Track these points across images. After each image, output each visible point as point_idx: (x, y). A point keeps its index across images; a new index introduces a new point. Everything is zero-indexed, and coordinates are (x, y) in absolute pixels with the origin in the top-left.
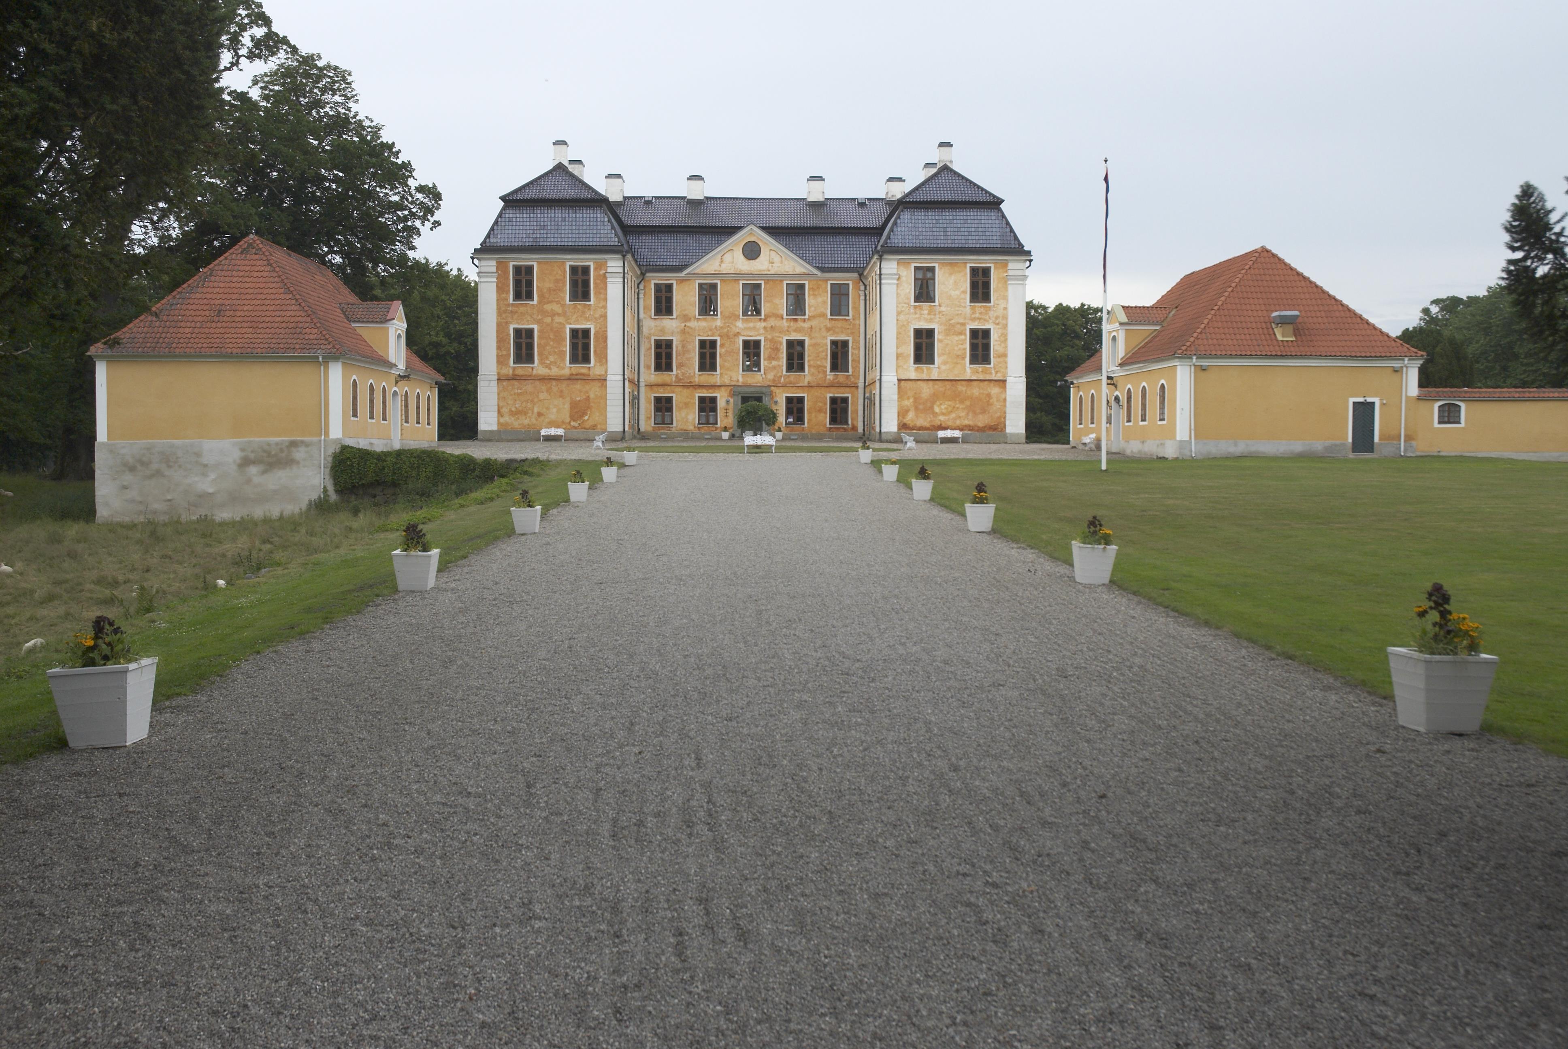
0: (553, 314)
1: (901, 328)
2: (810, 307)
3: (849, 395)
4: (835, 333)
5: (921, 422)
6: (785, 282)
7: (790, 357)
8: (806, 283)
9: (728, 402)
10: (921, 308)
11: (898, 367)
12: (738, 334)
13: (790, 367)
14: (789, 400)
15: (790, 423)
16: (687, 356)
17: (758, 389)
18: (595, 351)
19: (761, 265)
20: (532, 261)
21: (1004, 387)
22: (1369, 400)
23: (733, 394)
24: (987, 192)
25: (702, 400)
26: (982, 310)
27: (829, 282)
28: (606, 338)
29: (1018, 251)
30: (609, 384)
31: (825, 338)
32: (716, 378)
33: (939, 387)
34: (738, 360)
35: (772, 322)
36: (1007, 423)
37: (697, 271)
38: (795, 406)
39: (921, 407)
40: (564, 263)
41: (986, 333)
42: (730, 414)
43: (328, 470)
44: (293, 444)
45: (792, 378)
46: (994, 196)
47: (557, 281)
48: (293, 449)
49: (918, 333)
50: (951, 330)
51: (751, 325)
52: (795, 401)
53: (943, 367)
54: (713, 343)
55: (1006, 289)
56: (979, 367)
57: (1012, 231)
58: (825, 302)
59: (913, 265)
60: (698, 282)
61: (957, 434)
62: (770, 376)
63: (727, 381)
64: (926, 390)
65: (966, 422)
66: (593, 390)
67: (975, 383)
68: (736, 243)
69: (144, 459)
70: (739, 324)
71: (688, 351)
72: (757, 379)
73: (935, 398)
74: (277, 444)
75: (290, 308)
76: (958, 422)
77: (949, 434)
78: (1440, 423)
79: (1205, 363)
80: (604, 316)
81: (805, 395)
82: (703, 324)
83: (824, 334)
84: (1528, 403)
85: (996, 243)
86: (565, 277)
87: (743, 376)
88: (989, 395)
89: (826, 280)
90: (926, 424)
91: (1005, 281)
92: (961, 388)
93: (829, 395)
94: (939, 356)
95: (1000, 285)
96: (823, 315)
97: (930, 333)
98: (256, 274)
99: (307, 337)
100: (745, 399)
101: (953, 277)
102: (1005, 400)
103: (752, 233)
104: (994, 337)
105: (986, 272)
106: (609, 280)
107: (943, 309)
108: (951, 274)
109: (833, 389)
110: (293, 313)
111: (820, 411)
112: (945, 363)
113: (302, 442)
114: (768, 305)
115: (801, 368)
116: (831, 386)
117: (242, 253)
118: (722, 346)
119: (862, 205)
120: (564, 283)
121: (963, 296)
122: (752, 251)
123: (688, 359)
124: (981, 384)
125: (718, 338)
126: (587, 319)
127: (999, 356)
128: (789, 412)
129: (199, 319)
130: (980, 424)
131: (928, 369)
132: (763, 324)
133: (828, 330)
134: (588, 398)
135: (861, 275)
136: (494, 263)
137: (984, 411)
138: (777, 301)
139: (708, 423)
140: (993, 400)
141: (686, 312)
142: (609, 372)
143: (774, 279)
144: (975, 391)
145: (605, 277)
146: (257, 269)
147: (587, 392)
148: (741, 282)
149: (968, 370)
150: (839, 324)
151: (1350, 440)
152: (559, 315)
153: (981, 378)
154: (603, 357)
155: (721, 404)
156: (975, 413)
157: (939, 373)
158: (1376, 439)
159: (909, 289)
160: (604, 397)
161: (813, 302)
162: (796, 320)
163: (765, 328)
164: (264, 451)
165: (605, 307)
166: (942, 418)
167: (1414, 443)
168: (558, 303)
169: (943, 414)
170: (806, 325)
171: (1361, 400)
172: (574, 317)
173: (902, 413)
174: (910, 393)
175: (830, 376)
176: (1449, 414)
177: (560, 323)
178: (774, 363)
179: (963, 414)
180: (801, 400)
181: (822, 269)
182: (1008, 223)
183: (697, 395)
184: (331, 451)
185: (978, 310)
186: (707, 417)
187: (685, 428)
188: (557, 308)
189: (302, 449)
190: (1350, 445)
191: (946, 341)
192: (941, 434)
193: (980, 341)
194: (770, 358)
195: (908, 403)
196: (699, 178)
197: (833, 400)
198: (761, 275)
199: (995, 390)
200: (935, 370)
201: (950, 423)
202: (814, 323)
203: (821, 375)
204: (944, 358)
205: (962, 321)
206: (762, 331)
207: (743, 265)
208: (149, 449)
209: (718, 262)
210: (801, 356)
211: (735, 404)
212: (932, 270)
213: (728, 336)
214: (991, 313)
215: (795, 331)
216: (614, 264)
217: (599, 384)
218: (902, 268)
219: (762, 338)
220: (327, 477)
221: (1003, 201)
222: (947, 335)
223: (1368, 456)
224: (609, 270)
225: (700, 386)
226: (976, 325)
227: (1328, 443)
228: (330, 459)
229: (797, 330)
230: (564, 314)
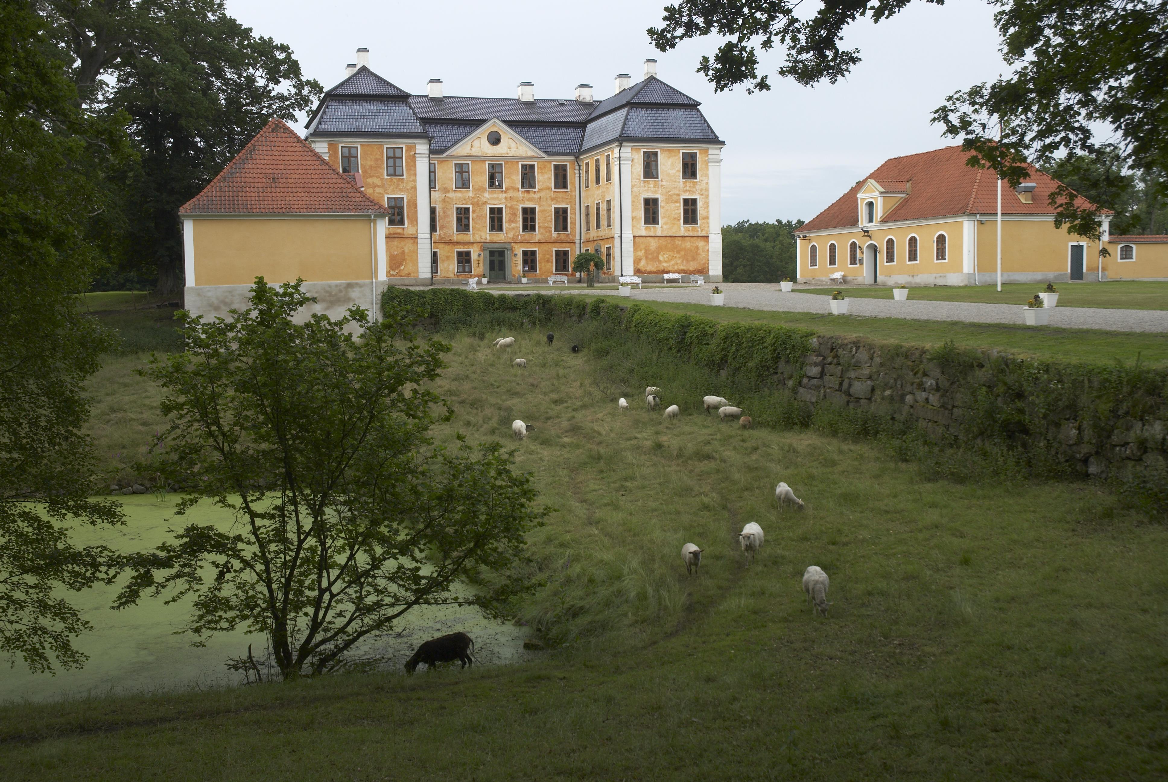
0: (375, 186)
1: (635, 197)
2: (539, 182)
3: (569, 249)
4: (558, 202)
5: (650, 268)
6: (520, 163)
7: (525, 220)
8: (536, 163)
9: (479, 255)
10: (648, 182)
11: (633, 226)
12: (485, 203)
13: (525, 228)
14: (525, 253)
15: (526, 271)
16: (447, 220)
17: (502, 245)
18: (408, 216)
19: (501, 149)
20: (358, 144)
21: (707, 242)
22: (1081, 244)
23: (483, 249)
24: (687, 97)
25: (460, 254)
26: (691, 184)
27: (553, 163)
28: (416, 205)
29: (714, 140)
30: (419, 240)
31: (550, 205)
32: (470, 236)
33: (662, 241)
34: (486, 222)
35: (511, 193)
36: (710, 267)
37: (454, 154)
38: (529, 258)
39: (650, 256)
40: (381, 146)
41: (694, 201)
42: (481, 265)
43: (379, 305)
44: (350, 286)
45: (526, 237)
46: (694, 100)
47: (377, 160)
48: (350, 290)
49: (647, 201)
50: (669, 199)
51: (495, 196)
52: (529, 254)
53: (665, 227)
54: (467, 210)
55: (707, 169)
56: (690, 227)
57: (709, 126)
58: (550, 179)
59: (643, 150)
60: (454, 162)
61: (677, 276)
62: (511, 235)
63: (478, 239)
64: (653, 244)
65: (682, 267)
66: (408, 246)
67: (687, 239)
68: (483, 131)
69: (227, 300)
70: (487, 195)
71: (448, 216)
72: (500, 237)
73: (660, 249)
74: (336, 286)
75: (329, 176)
76: (676, 268)
77: (671, 276)
78: (1121, 259)
79: (984, 219)
80: (415, 188)
81: (537, 249)
82: (459, 195)
83: (550, 202)
84: (1151, 246)
85: (698, 134)
86: (383, 156)
87: (490, 235)
88: (697, 247)
89: (551, 162)
90: (654, 269)
91: (707, 163)
92: (678, 242)
93: (554, 249)
94: (662, 218)
95: (704, 166)
96: (549, 188)
97: (655, 201)
98: (290, 149)
99: (354, 200)
100: (492, 253)
101: (670, 160)
102: (708, 250)
103: (495, 125)
104: (700, 204)
105: (693, 156)
106: (417, 159)
107: (664, 183)
108: (669, 158)
109: (557, 245)
110: (334, 181)
111: (548, 261)
112: (666, 224)
113: (357, 284)
114: (508, 180)
115: (533, 229)
116: (555, 242)
117: (273, 132)
118: (474, 212)
119: (562, 104)
120: (383, 161)
121: (677, 174)
122: (495, 139)
123: (448, 222)
124: (692, 239)
125: (471, 206)
126: (401, 190)
127: (704, 219)
128: (525, 262)
129: (260, 185)
130: (691, 269)
131: (654, 228)
132: (504, 195)
133: (552, 199)
134: (403, 253)
135: (577, 158)
136: (326, 145)
137: (694, 259)
138: (514, 177)
139: (464, 272)
140: (700, 251)
141: (446, 186)
142: (419, 231)
143: (512, 160)
144: (688, 244)
145: (414, 156)
146: (290, 145)
147: (402, 248)
148: (487, 163)
149: (682, 229)
150: (561, 195)
151: (1069, 271)
152: (379, 186)
153: (691, 234)
154: (414, 220)
155: (474, 256)
156: (688, 261)
157: (662, 231)
158: (1084, 270)
159: (640, 168)
160: (416, 252)
161: (541, 178)
162: (528, 192)
163: (506, 198)
164: (327, 292)
165: (415, 181)
166: (665, 264)
167: (1106, 272)
168: (378, 177)
169: (666, 262)
170: (536, 196)
171: (1075, 244)
172: (392, 188)
173: (637, 261)
174: (642, 246)
175: (555, 235)
176: (1126, 253)
177: (380, 193)
178: (513, 225)
179: (679, 261)
180: (533, 253)
181: (549, 154)
182: (705, 121)
183: (456, 250)
184: (380, 290)
185: (688, 184)
186: (464, 267)
187: (447, 275)
188: (377, 181)
189: (357, 289)
190: (1069, 275)
191: (666, 208)
192: (666, 276)
193: (690, 207)
194: (510, 221)
195: (641, 253)
196: (437, 81)
197: (557, 253)
198: (502, 157)
199: (701, 244)
200: (659, 229)
201: (670, 269)
202: (542, 194)
203: (548, 234)
204: (665, 220)
205: (677, 192)
206: (504, 200)
207: (489, 149)
208: (230, 292)
209: (469, 147)
210: (533, 220)
211: (485, 257)
212: (656, 154)
213: (478, 205)
214: (698, 187)
215: (528, 200)
216: (422, 147)
217: (412, 241)
218: (634, 153)
219: (503, 206)
220: (378, 312)
221: (700, 104)
222: (667, 203)
223: (1080, 282)
224: (418, 151)
225: (458, 243)
226: (687, 196)
227: (1057, 273)
228: (380, 297)
229: (530, 200)
230: (383, 186)
